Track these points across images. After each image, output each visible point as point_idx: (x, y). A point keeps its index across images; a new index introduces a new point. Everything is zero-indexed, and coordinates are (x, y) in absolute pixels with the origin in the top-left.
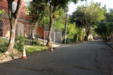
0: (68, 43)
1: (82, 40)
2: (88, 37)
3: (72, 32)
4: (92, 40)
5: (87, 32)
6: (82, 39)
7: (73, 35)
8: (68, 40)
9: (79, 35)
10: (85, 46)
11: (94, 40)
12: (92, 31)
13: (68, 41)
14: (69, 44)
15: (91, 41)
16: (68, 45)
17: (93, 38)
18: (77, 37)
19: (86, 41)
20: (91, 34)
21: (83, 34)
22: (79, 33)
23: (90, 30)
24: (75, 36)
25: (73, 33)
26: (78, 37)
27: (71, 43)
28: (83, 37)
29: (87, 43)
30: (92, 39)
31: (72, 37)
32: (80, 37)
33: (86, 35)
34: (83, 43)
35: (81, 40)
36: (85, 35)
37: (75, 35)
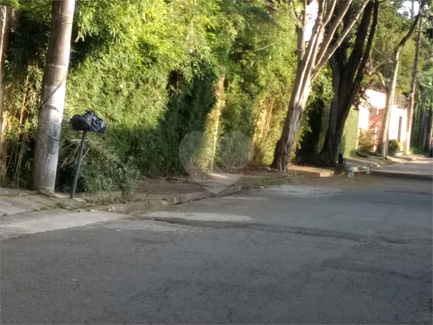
0: (81, 189)
1: (269, 156)
2: (348, 123)
3: (152, 40)
4: (397, 159)
5: (340, 54)
6: (278, 133)
7: (163, 80)
8: (93, 141)
9: (243, 87)
10: (300, 231)
11: (419, 160)
12: (410, 44)
13: (94, 154)
14: (104, 203)
15: (378, 165)
16: (87, 206)
17: (406, 137)
18: (216, 114)
19: (326, 173)
20: (389, 75)
21: (288, 72)
22: (236, 58)
23: (382, 30)
24: (189, 99)
25: (162, 50)
26: (226, 114)
27: (121, 185)
28: (282, 114)
29: (334, 189)
30: (393, 147)
31: (139, 100)
32: (246, 114)
33: (328, 91)
34: (286, 189)
35: (258, 151)
36: (318, 88)
37: (188, 74)
